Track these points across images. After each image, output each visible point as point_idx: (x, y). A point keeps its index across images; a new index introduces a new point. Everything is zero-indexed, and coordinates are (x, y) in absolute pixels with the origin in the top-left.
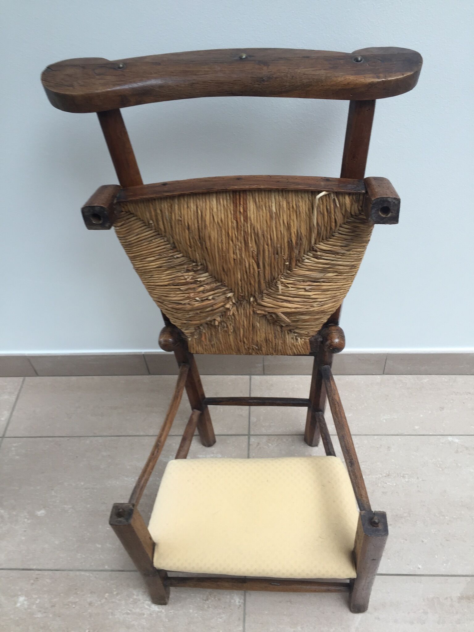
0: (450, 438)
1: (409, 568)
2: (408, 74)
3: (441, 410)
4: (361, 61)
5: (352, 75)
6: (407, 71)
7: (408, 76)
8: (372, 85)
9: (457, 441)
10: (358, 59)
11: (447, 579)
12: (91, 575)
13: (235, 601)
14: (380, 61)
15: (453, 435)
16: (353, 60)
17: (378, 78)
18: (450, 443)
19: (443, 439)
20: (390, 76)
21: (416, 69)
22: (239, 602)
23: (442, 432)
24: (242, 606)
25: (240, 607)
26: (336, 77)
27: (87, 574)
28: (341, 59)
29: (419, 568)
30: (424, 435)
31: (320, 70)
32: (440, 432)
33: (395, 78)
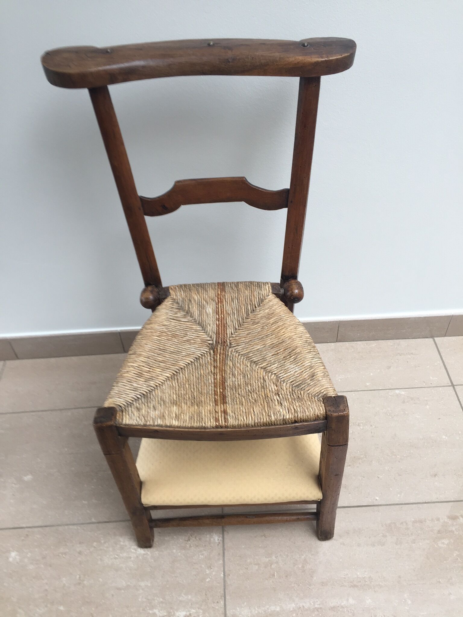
0: (397, 391)
1: (368, 500)
2: (345, 55)
3: (388, 369)
4: (307, 46)
5: (301, 56)
6: (344, 53)
7: (346, 56)
8: (317, 64)
9: (403, 393)
10: (305, 44)
11: (402, 507)
12: (79, 528)
13: (214, 540)
14: (322, 46)
15: (400, 389)
16: (301, 45)
17: (322, 58)
18: (397, 395)
19: (391, 393)
20: (331, 57)
21: (351, 52)
22: (218, 540)
23: (390, 387)
24: (221, 542)
25: (220, 544)
26: (288, 58)
27: (75, 527)
28: (291, 45)
29: (377, 500)
30: (374, 390)
31: (275, 53)
32: (388, 387)
33: (335, 58)
